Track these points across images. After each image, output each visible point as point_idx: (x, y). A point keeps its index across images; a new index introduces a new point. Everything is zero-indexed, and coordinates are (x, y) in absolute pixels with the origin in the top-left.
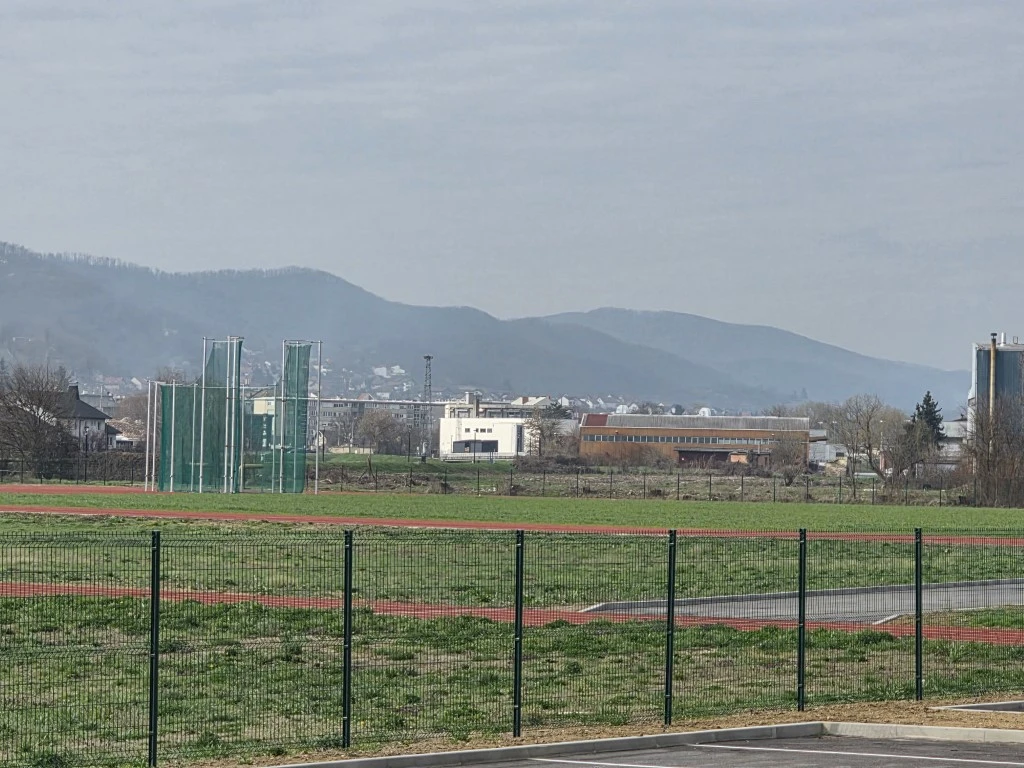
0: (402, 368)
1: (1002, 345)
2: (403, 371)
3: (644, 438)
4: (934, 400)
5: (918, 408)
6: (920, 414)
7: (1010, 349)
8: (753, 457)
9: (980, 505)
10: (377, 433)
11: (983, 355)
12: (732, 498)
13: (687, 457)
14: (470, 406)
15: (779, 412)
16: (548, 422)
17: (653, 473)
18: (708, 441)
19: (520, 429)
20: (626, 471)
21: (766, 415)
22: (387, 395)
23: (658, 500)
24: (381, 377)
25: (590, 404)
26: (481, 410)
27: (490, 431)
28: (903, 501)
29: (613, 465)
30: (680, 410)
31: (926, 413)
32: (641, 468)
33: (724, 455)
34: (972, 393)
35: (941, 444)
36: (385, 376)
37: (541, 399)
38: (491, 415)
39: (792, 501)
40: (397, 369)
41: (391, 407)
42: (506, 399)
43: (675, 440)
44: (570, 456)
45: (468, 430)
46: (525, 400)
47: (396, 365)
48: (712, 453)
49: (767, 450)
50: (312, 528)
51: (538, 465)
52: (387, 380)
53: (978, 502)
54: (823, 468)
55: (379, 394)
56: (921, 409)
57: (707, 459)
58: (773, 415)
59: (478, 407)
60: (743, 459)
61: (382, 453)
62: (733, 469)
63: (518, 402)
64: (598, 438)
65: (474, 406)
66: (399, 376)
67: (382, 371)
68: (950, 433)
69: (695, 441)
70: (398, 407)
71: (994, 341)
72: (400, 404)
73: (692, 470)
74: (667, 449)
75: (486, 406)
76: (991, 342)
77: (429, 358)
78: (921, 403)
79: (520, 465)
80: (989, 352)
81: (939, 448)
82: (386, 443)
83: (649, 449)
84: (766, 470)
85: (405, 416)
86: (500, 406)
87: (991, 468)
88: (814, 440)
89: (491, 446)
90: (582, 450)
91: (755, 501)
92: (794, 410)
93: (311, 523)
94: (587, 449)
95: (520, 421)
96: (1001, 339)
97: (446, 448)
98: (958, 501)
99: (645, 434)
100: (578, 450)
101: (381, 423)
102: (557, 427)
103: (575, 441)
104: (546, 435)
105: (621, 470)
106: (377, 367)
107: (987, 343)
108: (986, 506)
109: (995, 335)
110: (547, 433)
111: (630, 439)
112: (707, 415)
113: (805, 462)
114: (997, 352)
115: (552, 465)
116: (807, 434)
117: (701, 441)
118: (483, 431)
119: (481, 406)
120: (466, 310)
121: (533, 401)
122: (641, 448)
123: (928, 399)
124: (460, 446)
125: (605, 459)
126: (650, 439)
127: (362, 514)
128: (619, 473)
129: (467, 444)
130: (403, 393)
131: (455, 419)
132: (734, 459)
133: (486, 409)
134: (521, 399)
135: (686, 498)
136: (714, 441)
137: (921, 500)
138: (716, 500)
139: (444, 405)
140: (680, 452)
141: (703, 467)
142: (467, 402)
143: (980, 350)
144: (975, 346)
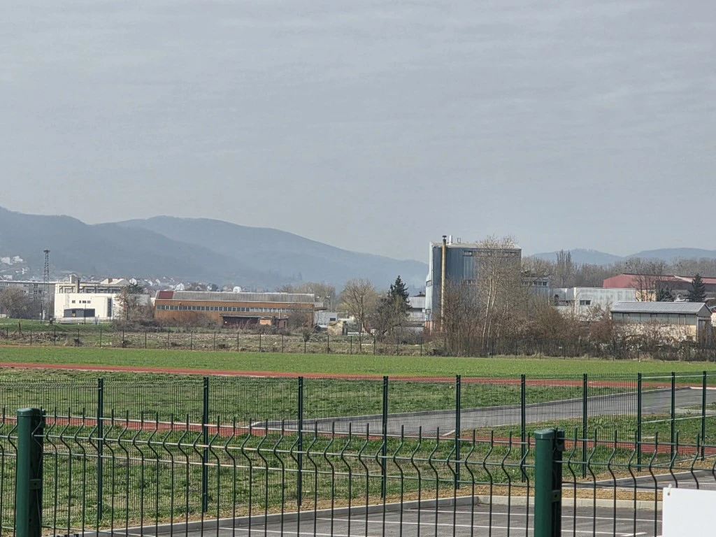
0: (21, 258)
1: (450, 244)
2: (21, 260)
3: (199, 308)
4: (403, 282)
5: (392, 288)
6: (393, 292)
7: (454, 246)
8: (275, 321)
9: (448, 356)
10: (11, 304)
11: (437, 251)
12: (274, 350)
13: (230, 321)
14: (73, 285)
15: (287, 290)
16: (130, 297)
17: (207, 332)
18: (243, 309)
19: (110, 301)
20: (188, 331)
21: (278, 292)
22: (10, 277)
23: (223, 351)
24: (7, 264)
25: (151, 283)
26: (81, 288)
27: (89, 302)
28: (395, 352)
29: (179, 326)
30: (215, 288)
31: (397, 291)
32: (199, 329)
33: (255, 320)
34: (429, 277)
35: (407, 313)
36: (9, 263)
37: (121, 280)
38: (88, 291)
39: (317, 352)
40: (17, 259)
41: (18, 285)
42: (93, 279)
43: (221, 309)
44: (148, 320)
45: (74, 302)
46: (110, 281)
47: (16, 256)
48: (249, 318)
49: (285, 316)
50: (15, 371)
51: (128, 326)
52: (11, 266)
53: (446, 354)
54: (325, 329)
55: (5, 276)
56: (394, 288)
57: (245, 323)
58: (283, 292)
59: (79, 286)
60: (269, 322)
61: (14, 318)
62: (263, 330)
63: (106, 282)
64: (167, 308)
65: (76, 285)
66: (19, 263)
67: (7, 260)
68: (414, 306)
69: (234, 310)
70: (22, 285)
71: (445, 241)
72: (24, 283)
73: (235, 330)
74: (215, 315)
75: (84, 285)
76: (442, 242)
77: (47, 251)
78: (394, 284)
79: (116, 326)
80: (441, 249)
81: (407, 315)
82: (16, 310)
83: (201, 314)
84: (287, 330)
85: (27, 292)
86: (94, 285)
87: (455, 330)
88: (318, 310)
89: (91, 313)
90: (156, 316)
91: (291, 352)
92: (298, 288)
93: (13, 368)
94: (159, 315)
95: (109, 295)
96: (449, 239)
97: (59, 314)
98: (433, 353)
99: (199, 305)
100: (153, 317)
101: (13, 297)
102: (137, 299)
103: (151, 310)
104: (129, 306)
105: (186, 329)
106: (3, 257)
107: (440, 243)
108: (452, 355)
109: (445, 237)
110: (131, 304)
111: (190, 308)
112: (238, 292)
113: (312, 325)
114: (447, 248)
115: (138, 326)
116: (313, 305)
117: (239, 310)
118: (84, 302)
119: (81, 285)
120: (64, 217)
121: (115, 282)
122: (197, 315)
123: (398, 281)
124: (68, 312)
125: (173, 322)
126: (203, 308)
127: (38, 361)
128: (184, 332)
129: (74, 311)
130: (22, 276)
131: (64, 294)
132: (262, 323)
133: (84, 287)
134: (107, 280)
135: (243, 350)
136: (248, 310)
137: (407, 352)
138: (264, 351)
139: (55, 284)
140: (224, 317)
141: (242, 328)
142: (70, 282)
143: (435, 247)
144: (431, 244)
